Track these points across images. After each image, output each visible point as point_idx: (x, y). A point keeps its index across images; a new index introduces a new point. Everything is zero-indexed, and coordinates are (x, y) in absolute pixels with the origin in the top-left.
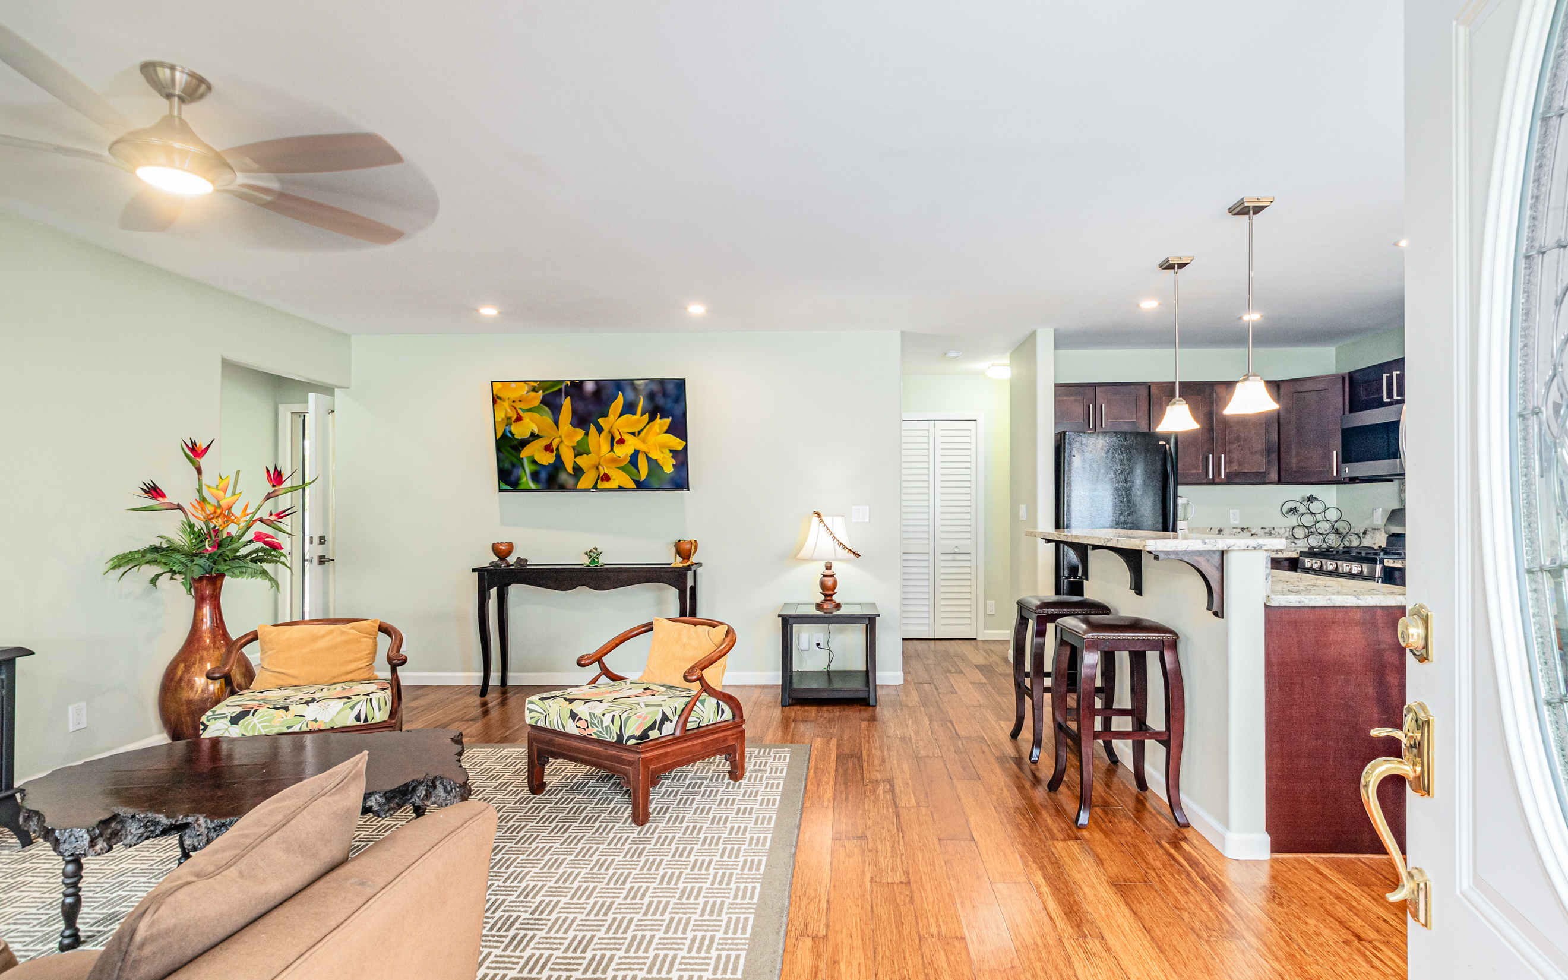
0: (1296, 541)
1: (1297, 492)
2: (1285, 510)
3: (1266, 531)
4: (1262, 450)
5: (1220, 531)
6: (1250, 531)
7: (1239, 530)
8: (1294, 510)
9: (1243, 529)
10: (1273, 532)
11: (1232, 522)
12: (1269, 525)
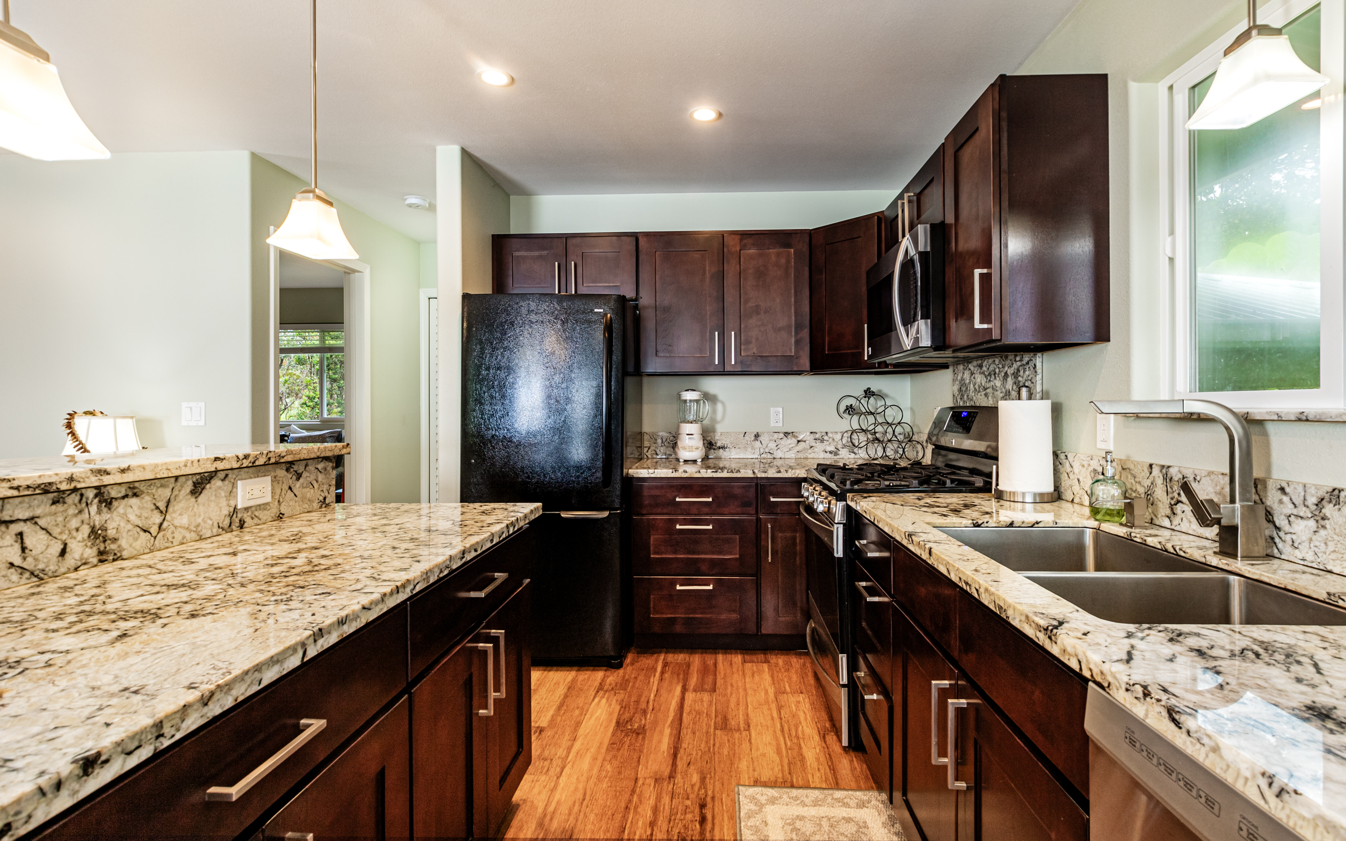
0: (856, 450)
1: (854, 385)
2: (842, 408)
3: (817, 436)
4: (789, 327)
5: (757, 436)
6: (795, 437)
7: (782, 435)
8: (850, 410)
9: (786, 434)
10: (826, 438)
11: (773, 424)
12: (820, 428)
